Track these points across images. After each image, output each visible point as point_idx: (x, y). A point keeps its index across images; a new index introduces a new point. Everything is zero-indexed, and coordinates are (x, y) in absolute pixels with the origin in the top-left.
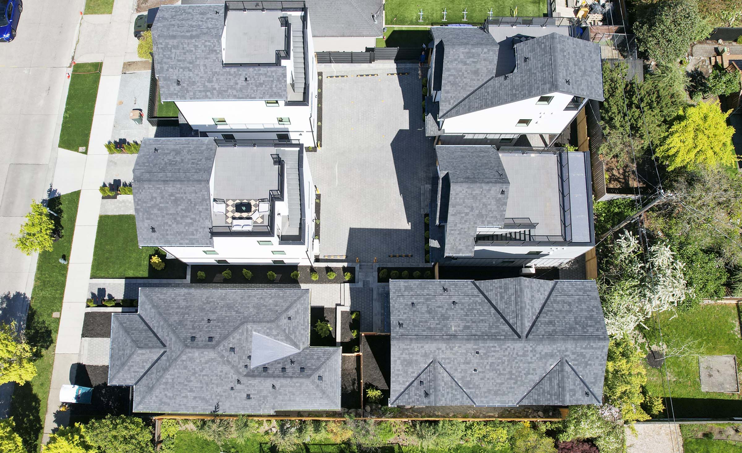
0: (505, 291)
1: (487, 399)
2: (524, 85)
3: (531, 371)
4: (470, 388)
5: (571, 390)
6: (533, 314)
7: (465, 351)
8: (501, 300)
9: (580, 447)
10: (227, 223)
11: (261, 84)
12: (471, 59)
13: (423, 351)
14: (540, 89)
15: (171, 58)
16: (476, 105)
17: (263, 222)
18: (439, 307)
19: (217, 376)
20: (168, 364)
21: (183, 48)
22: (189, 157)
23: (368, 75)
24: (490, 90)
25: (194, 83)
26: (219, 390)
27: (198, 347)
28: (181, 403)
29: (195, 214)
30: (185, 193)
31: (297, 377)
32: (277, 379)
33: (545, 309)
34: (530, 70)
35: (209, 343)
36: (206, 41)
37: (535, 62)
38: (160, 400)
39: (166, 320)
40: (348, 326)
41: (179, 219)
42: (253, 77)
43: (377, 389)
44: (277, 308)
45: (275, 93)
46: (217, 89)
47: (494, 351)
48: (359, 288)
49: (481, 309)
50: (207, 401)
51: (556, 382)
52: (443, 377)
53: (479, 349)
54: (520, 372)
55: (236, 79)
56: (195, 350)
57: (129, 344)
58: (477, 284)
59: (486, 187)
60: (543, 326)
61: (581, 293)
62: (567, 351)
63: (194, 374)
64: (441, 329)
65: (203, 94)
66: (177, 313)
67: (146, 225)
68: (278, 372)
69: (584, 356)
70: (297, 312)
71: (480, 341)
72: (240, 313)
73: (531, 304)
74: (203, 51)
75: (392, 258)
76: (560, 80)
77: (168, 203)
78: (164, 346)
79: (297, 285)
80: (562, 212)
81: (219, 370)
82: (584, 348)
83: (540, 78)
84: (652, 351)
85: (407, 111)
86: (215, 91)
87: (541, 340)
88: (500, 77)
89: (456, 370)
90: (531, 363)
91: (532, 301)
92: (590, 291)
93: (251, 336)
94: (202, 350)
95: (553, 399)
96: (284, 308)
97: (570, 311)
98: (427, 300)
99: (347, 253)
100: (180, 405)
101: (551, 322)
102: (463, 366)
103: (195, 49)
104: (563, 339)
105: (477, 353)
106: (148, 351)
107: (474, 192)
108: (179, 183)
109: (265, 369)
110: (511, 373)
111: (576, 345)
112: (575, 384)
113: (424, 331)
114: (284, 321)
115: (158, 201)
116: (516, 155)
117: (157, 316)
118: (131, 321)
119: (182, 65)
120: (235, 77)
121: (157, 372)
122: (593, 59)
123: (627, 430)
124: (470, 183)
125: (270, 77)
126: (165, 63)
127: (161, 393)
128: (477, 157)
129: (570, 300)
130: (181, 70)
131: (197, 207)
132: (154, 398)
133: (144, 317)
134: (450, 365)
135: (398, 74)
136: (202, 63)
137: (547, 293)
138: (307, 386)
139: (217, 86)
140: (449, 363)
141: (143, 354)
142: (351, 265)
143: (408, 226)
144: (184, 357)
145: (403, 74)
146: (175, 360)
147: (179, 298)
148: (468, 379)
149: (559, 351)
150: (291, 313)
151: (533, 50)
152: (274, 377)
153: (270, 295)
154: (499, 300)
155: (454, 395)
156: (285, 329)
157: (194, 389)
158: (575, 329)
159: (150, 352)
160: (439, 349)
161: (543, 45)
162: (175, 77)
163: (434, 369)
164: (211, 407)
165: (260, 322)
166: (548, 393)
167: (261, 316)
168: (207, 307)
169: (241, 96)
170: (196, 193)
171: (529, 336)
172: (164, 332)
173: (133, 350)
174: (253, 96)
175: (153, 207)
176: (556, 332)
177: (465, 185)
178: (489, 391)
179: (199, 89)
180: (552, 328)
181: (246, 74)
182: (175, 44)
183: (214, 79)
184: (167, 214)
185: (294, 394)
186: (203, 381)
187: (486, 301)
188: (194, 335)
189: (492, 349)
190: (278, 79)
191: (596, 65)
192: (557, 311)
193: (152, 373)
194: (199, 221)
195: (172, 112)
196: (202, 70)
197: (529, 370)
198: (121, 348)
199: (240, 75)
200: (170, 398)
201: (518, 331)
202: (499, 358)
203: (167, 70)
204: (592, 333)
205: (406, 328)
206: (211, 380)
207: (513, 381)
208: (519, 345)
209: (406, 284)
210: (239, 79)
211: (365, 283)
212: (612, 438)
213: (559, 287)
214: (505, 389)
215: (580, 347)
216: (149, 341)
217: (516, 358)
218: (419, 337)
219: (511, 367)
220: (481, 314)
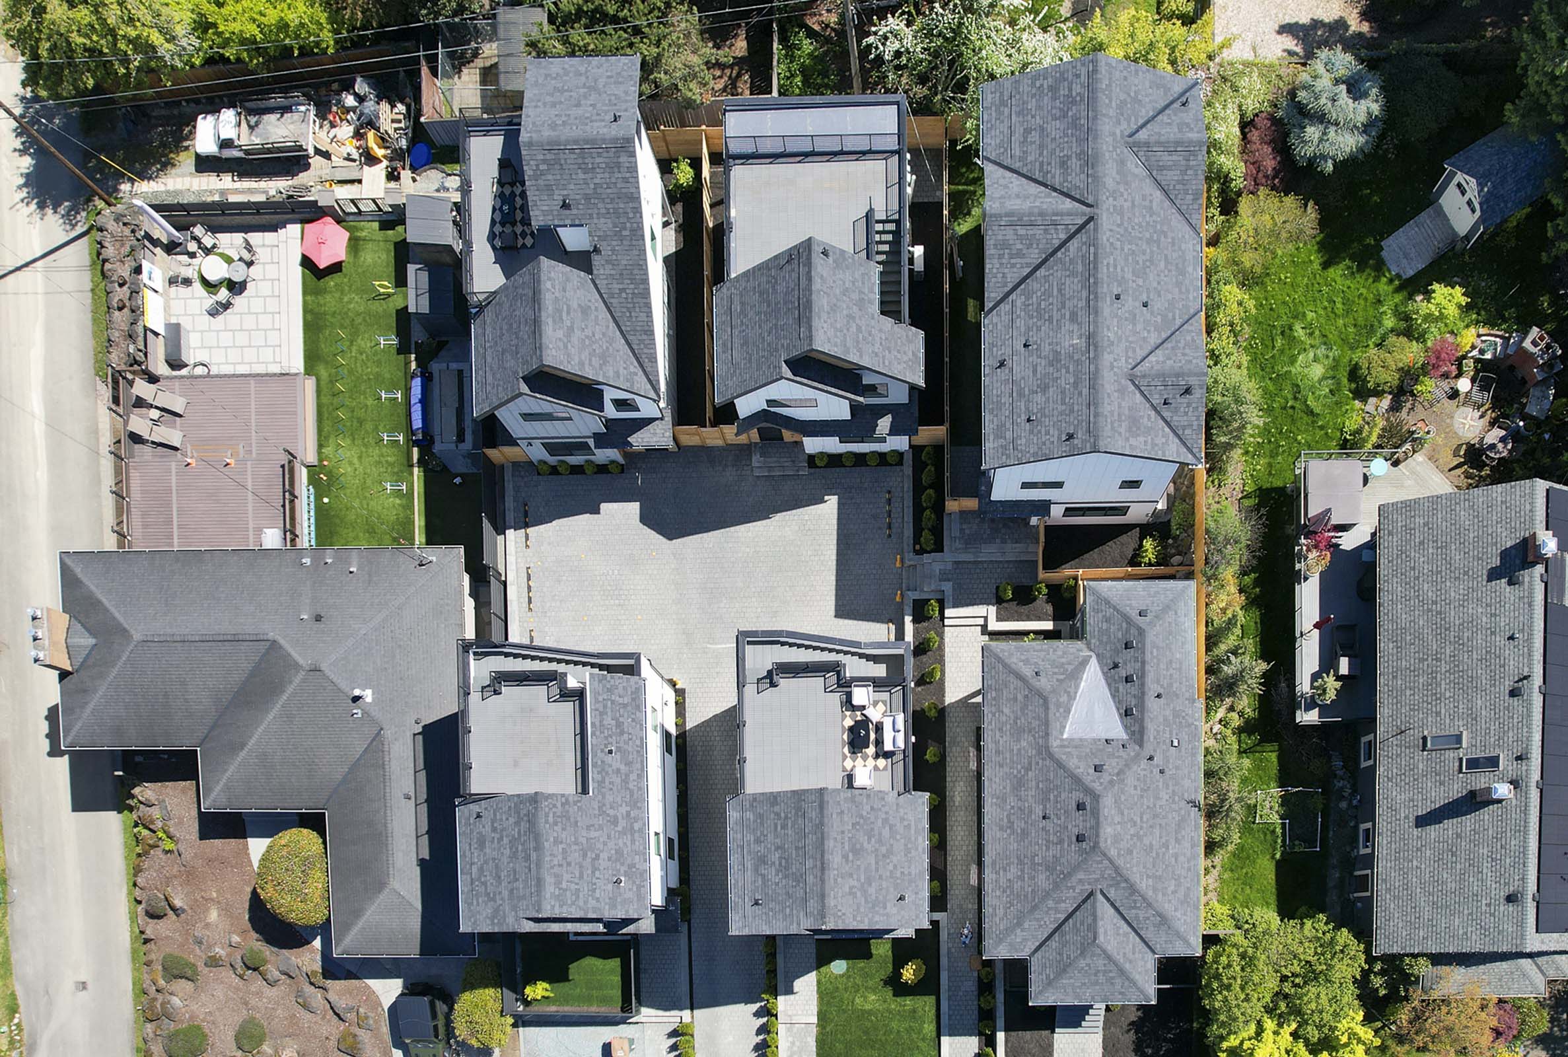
0: (1009, 247)
1: (1191, 289)
2: (616, 211)
3: (1147, 203)
4: (1174, 319)
5: (1180, 131)
6: (1049, 196)
7: (1115, 320)
8: (1023, 256)
9: (1254, 147)
10: (885, 768)
11: (619, 725)
12: (564, 317)
13: (1116, 394)
14: (628, 175)
15: (578, 890)
16: (643, 316)
17: (884, 703)
18: (1035, 372)
19: (1142, 796)
20: (1123, 885)
21: (560, 865)
22: (770, 837)
23: (529, 588)
24: (616, 287)
25: (619, 852)
26: (1164, 796)
27: (1097, 827)
28: (1186, 865)
29: (877, 818)
30: (843, 832)
31: (1144, 653)
32: (1146, 689)
33: (1037, 176)
34: (587, 198)
35: (1088, 808)
36: (547, 822)
37: (572, 187)
38: (1182, 903)
39: (1047, 895)
40: (1024, 609)
41: (884, 850)
42: (606, 738)
43: (1141, 546)
44: (1020, 697)
45: (633, 700)
46: (628, 809)
47: (1115, 267)
48: (954, 589)
49: (1039, 294)
50: (1183, 820)
51: (1166, 157)
52: (1157, 362)
53: (1111, 292)
54: (1148, 223)
55: (610, 770)
56: (1102, 832)
57: (1088, 961)
58: (991, 305)
59: (817, 285)
60: (1069, 178)
61: (1007, 111)
62: (1114, 134)
63: (1140, 838)
64: (1078, 362)
65: (636, 835)
66: (1033, 878)
67: (894, 910)
68: (1133, 689)
69: (1124, 102)
70: (1026, 662)
71: (1099, 291)
72: (1030, 764)
73: (1032, 199)
74: (563, 829)
75: (894, 530)
76: (614, 133)
77: (859, 866)
78: (1091, 894)
79: (948, 710)
80: (841, 157)
81: (1133, 792)
82: (1111, 101)
83: (607, 175)
84: (1072, 16)
85: (604, 506)
86: (632, 815)
87: (1096, 178)
88: (594, 263)
89: (1144, 339)
90: (1133, 202)
91: (1026, 197)
92: (1002, 94)
93: (1072, 740)
94: (1101, 819)
95: (1194, 163)
96: (1020, 683)
97: (1042, 129)
98: (1021, 394)
99: (882, 622)
100: (1189, 869)
101: (1063, 164)
102: (1139, 327)
103: (561, 842)
104: (1096, 138)
105: (1118, 297)
106: (1100, 923)
107: (826, 308)
108: (826, 842)
109: (1127, 713)
110: (1149, 241)
111: (1104, 115)
112: (1169, 124)
113: (1080, 394)
114: (1043, 683)
115: (855, 883)
116: (733, 245)
117: (1037, 915)
118: (1044, 966)
119: (589, 872)
120: (607, 773)
121: (1135, 908)
122: (561, 72)
123: (1227, 55)
124: (811, 312)
125: (605, 707)
126: (586, 902)
127: (1170, 901)
128: (746, 316)
129: (1019, 132)
130: (597, 874)
131: (865, 814)
132: (1178, 914)
133: (1037, 944)
134: (1138, 349)
135: (527, 526)
136: (584, 833)
137: (1008, 174)
138: (1156, 635)
139: (624, 809)
140: (1134, 351)
141: (1106, 932)
142: (908, 608)
143: (832, 501)
144: (1113, 853)
145: (526, 514)
146: (1117, 869)
147: (1003, 882)
148: (1159, 319)
149: (1115, 148)
150: (1028, 672)
151: (549, 188)
152: (1143, 693)
153: (994, 715)
154: (1023, 261)
155: (1187, 345)
156: (1058, 680)
157: (1163, 840)
158: (1076, 119)
159: (1102, 919)
160: (1112, 367)
161: (541, 167)
162: (610, 886)
163: (1144, 376)
164: (1192, 814)
165: (1047, 723)
166: (1184, 173)
167: (1035, 723)
168: (1019, 825)
169: (639, 765)
170: (842, 812)
171: (1090, 201)
172: (1067, 898)
173: (1099, 951)
174: (638, 742)
175: (865, 893)
176: (1082, 152)
177: (816, 323)
178: (1179, 284)
179: (629, 843)
180: (1074, 160)
181: (602, 751)
182: (553, 880)
183: (611, 812)
184: (877, 870)
185: (1171, 662)
186: (1151, 823)
187: (1023, 286)
188: (1074, 839)
189: (1111, 269)
190: (609, 690)
191: (572, 66)
192: (1041, 154)
193: (1137, 917)
194: (887, 813)
195: (613, 978)
196: (596, 834)
197: (1145, 207)
198: (1093, 978)
199: (603, 762)
200: (1179, 885)
201: (1080, 222)
202: (1126, 260)
203: (598, 900)
204: (1082, 86)
205: (1076, 427)
206: (1148, 807)
207: (1163, 239)
208: (1107, 222)
209: (991, 438)
210: (610, 766)
211: (944, 576)
212: (1243, 82)
213: (994, 154)
214: (1175, 255)
215: (1108, 106)
216: (1082, 923)
217: (1126, 229)
218: (1092, 403)
219: (1140, 239)
220: (1048, 294)
